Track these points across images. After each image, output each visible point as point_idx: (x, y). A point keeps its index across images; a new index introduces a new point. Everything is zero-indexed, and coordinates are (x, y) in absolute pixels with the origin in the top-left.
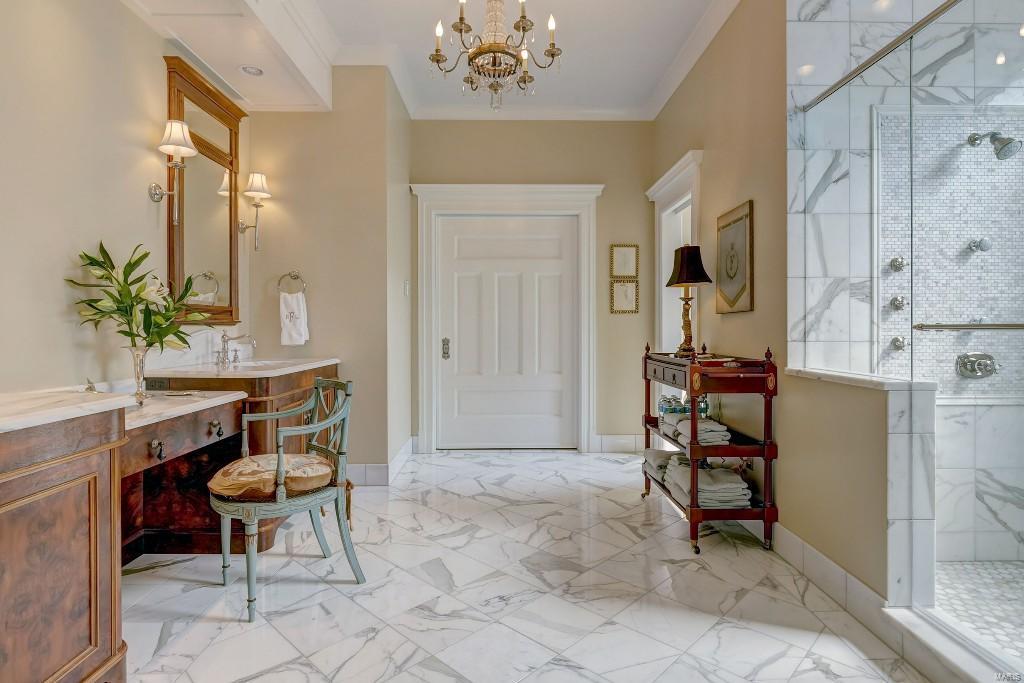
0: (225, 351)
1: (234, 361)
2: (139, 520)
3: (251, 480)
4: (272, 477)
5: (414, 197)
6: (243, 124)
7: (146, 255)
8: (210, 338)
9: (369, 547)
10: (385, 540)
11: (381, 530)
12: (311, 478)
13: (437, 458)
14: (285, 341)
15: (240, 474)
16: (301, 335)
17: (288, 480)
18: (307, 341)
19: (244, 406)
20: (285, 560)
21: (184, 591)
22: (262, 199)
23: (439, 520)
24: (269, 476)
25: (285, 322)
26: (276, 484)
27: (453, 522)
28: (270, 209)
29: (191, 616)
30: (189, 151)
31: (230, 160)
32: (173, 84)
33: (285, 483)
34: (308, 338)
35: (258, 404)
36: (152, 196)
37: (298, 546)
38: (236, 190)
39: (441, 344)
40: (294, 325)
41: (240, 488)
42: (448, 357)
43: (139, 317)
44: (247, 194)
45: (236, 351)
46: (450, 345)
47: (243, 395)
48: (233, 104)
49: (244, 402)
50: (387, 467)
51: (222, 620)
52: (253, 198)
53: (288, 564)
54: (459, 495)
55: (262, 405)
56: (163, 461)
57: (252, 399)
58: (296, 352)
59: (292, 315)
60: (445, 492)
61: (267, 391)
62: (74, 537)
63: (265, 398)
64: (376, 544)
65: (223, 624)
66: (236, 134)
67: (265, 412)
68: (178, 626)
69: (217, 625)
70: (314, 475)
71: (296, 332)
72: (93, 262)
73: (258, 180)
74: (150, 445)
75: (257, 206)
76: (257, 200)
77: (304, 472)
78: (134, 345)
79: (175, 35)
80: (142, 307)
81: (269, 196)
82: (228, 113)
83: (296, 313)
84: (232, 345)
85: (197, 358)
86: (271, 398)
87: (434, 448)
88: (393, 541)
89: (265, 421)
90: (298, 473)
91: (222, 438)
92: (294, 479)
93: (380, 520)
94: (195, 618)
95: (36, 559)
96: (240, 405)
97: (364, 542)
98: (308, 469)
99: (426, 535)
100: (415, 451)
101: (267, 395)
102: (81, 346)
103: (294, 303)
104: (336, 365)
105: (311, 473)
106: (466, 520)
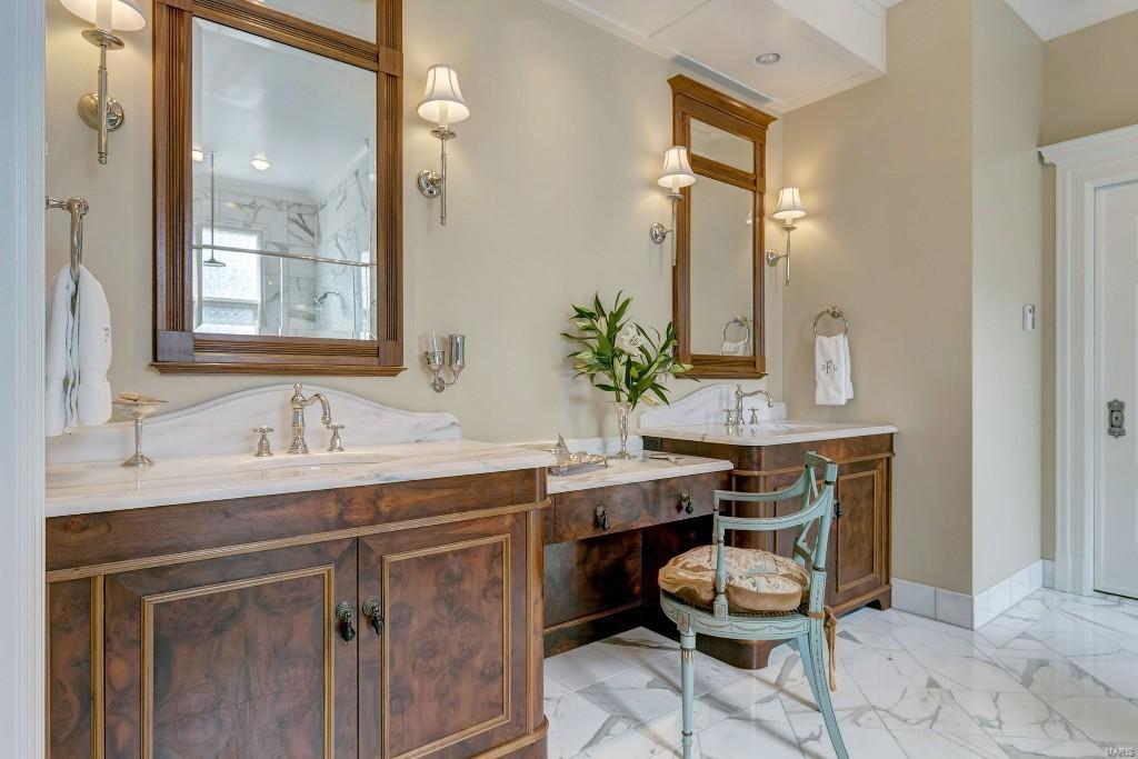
0: (739, 410)
1: (752, 422)
2: (637, 588)
3: (690, 577)
4: (710, 580)
5: (1047, 168)
6: (772, 132)
7: (627, 302)
8: (725, 395)
9: (892, 722)
10: (924, 720)
11: (924, 700)
12: (764, 596)
13: (1091, 607)
14: (820, 399)
15: (684, 567)
16: (840, 392)
17: (730, 590)
18: (849, 401)
19: (730, 480)
20: (770, 692)
21: (650, 686)
22: (795, 220)
23: (1043, 724)
24: (708, 577)
25: (821, 373)
26: (716, 592)
27: (1071, 737)
28: (807, 230)
29: (637, 720)
30: (687, 179)
31: (753, 182)
32: (677, 108)
33: (727, 592)
34: (851, 396)
35: (747, 478)
36: (654, 237)
37: (794, 680)
38: (762, 214)
39: (1105, 412)
40: (832, 377)
41: (676, 585)
42: (1122, 433)
43: (620, 369)
44: (778, 216)
45: (753, 410)
46: (1126, 412)
47: (727, 465)
48: (756, 111)
49: (729, 473)
50: (972, 599)
51: (662, 743)
52: (784, 220)
53: (768, 700)
54: (1107, 689)
55: (752, 481)
56: (606, 533)
57: (738, 472)
58: (837, 414)
59: (829, 365)
60: (1080, 673)
61: (759, 465)
62: (485, 596)
63: (756, 473)
64: (905, 721)
65: (659, 748)
66: (762, 146)
67: (757, 490)
68: (620, 726)
69: (652, 745)
70: (769, 591)
71: (836, 388)
72: (581, 314)
73: (789, 196)
74: (595, 512)
75: (789, 229)
76: (789, 223)
77: (754, 585)
78: (619, 400)
79: (678, 53)
80: (624, 358)
81: (802, 214)
82: (751, 124)
83: (835, 362)
84: (747, 403)
85: (707, 417)
86: (764, 473)
87: (1088, 588)
88: (935, 727)
89: (757, 504)
90: (746, 584)
91: (690, 516)
92: (738, 590)
93: (932, 684)
94: (638, 723)
95: (444, 611)
96: (725, 478)
97: (887, 711)
98: (762, 582)
99: (1001, 741)
100: (1049, 584)
101: (759, 469)
102: (577, 400)
103: (834, 348)
104: (892, 434)
105: (764, 587)
106: (1102, 745)
